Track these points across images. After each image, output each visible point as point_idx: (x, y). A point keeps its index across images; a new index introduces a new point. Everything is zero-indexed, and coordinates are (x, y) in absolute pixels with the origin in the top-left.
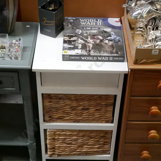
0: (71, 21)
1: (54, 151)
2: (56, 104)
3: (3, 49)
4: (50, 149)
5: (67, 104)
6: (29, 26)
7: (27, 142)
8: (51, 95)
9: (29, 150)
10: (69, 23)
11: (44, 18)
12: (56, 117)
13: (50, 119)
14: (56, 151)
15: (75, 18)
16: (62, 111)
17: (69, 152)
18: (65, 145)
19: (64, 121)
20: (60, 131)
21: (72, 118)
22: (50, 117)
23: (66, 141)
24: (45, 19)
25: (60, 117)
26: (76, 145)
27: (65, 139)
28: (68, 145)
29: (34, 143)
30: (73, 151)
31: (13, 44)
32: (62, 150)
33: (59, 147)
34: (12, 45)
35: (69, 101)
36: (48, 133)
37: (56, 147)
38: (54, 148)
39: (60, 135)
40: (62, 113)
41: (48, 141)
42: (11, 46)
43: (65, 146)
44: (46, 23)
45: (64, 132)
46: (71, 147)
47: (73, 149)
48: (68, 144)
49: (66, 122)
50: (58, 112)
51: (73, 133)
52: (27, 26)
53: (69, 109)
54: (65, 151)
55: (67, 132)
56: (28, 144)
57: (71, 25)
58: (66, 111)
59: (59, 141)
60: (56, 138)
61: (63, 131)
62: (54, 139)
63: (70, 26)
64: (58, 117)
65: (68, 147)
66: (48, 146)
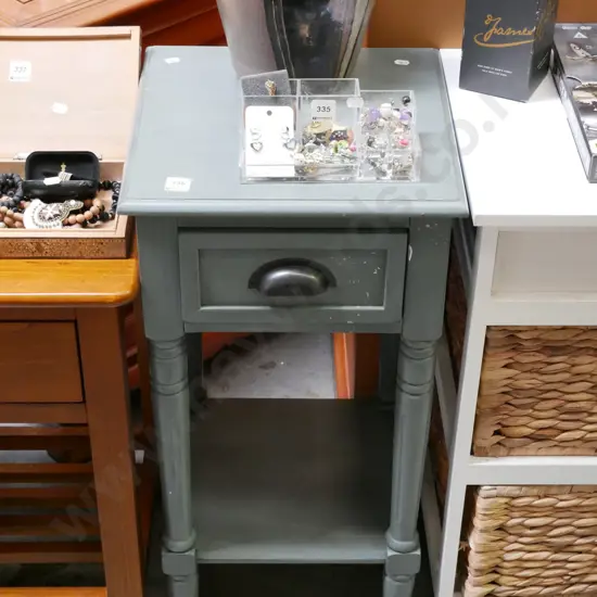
0: (576, 36)
1: (493, 583)
2: (535, 375)
3: (338, 138)
4: (480, 571)
5: (578, 374)
6: (406, 63)
7: (385, 544)
8: (520, 335)
9: (388, 580)
10: (572, 45)
11: (489, 19)
12: (527, 431)
13: (499, 443)
14: (503, 580)
15: (589, 28)
16: (556, 403)
17: (557, 584)
18: (544, 555)
19: (556, 450)
20: (535, 491)
21: (589, 436)
22: (497, 433)
23: (551, 537)
24: (492, 23)
25: (541, 432)
26: (588, 552)
27: (549, 528)
28: (556, 553)
29: (415, 549)
30: (573, 580)
31: (382, 120)
32: (527, 578)
33: (520, 564)
34: (376, 123)
35: (588, 359)
36: (481, 504)
37: (506, 564)
38: (495, 570)
39: (529, 510)
40: (553, 413)
41: (475, 540)
42: (372, 126)
43: (544, 560)
44: (495, 39)
45: (546, 496)
46: (567, 561)
47: (573, 570)
48: (559, 549)
49: (564, 452)
50: (535, 410)
51: (586, 502)
52: (397, 62)
53: (585, 396)
54: (540, 580)
55: (560, 497)
56: (390, 553)
57: (582, 50)
58: (569, 405)
59: (521, 536)
60: (513, 526)
61: (546, 491)
62: (501, 528)
63: (581, 53)
64: (533, 431)
65: (553, 561)
66: (475, 560)
